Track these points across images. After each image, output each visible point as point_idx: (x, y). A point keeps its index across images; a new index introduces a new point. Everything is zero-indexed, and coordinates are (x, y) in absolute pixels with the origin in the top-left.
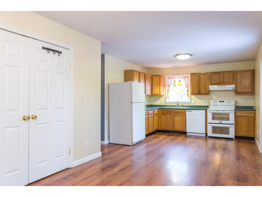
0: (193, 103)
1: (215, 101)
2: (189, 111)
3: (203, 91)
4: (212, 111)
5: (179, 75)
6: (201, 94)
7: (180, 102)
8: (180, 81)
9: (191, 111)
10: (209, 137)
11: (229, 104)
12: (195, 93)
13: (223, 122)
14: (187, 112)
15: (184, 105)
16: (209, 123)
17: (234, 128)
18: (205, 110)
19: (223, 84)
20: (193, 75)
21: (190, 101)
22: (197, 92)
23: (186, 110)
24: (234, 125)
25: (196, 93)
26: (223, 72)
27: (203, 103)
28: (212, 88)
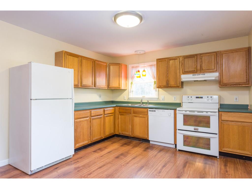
0: (161, 100)
1: (190, 97)
2: (152, 111)
3: (172, 83)
4: (184, 112)
5: (143, 64)
6: (170, 87)
7: (145, 97)
8: (144, 71)
9: (155, 111)
10: (179, 150)
11: (210, 101)
12: (161, 86)
13: (201, 129)
14: (149, 112)
15: (149, 102)
16: (179, 130)
17: (217, 139)
18: (173, 110)
19: (201, 72)
20: (159, 61)
21: (157, 97)
22: (165, 84)
23: (149, 109)
24: (217, 136)
25: (163, 86)
26: (201, 54)
27: (174, 98)
28: (185, 78)
